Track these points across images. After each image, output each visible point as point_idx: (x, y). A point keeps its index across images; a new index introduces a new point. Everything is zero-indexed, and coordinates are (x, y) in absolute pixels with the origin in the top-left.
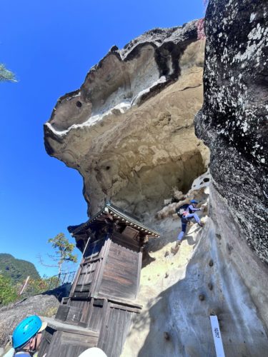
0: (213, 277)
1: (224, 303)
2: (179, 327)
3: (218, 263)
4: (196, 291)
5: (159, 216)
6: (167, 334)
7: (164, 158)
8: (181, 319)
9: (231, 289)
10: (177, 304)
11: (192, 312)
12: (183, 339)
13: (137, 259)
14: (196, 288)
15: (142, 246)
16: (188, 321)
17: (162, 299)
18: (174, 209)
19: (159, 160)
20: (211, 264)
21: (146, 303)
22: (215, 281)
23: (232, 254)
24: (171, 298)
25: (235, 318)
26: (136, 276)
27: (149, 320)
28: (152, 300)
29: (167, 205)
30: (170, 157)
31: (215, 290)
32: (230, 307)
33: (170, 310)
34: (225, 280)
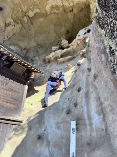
0: (79, 99)
1: (82, 114)
2: (48, 131)
3: (84, 89)
4: (65, 108)
5: (47, 60)
6: (39, 135)
7: (57, 6)
8: (51, 126)
9: (90, 105)
10: (50, 118)
11: (59, 121)
12: (50, 137)
13: (23, 90)
14: (65, 107)
15: (28, 80)
16: (55, 127)
17: (39, 115)
18: (59, 55)
19: (52, 8)
20: (79, 90)
21: (27, 119)
22: (79, 101)
23: (96, 81)
24: (46, 114)
25: (88, 122)
26: (21, 102)
27: (27, 129)
28: (31, 117)
29: (54, 51)
30: (63, 6)
31: (78, 106)
32: (86, 116)
33: (44, 121)
34: (86, 100)
